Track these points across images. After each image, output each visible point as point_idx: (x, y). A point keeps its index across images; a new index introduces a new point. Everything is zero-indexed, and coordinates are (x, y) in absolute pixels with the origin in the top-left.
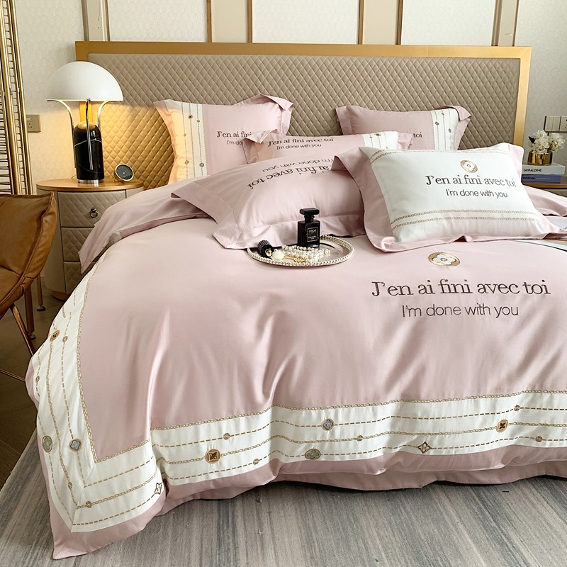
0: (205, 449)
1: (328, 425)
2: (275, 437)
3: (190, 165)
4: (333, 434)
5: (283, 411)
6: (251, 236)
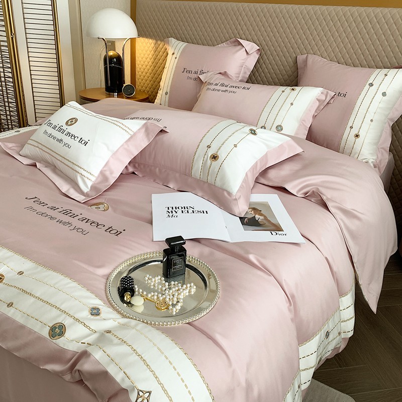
3: (161, 91)
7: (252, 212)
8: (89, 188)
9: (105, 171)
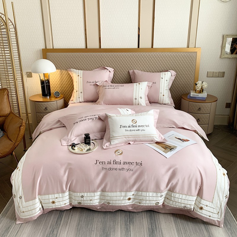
0: (51, 201)
1: (82, 197)
2: (70, 198)
3: (78, 92)
4: (84, 199)
5: (71, 193)
6: (71, 141)
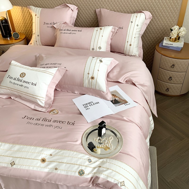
7: (113, 97)
8: (44, 104)
9: (48, 94)
